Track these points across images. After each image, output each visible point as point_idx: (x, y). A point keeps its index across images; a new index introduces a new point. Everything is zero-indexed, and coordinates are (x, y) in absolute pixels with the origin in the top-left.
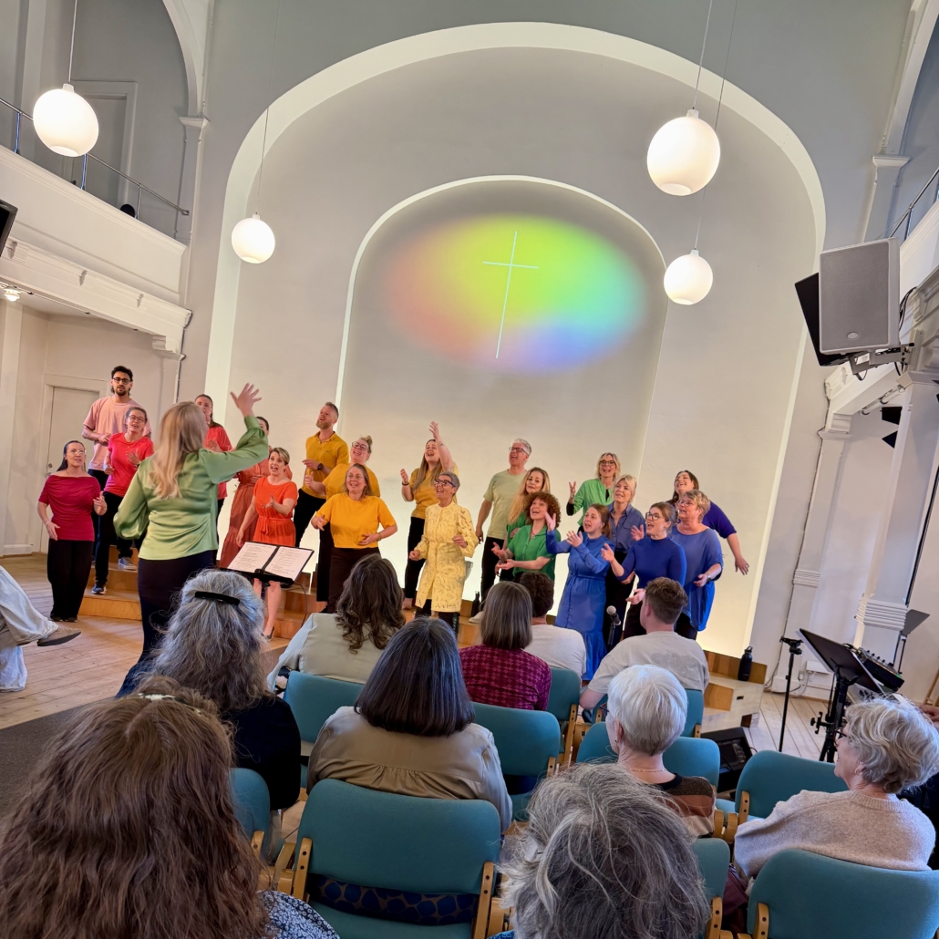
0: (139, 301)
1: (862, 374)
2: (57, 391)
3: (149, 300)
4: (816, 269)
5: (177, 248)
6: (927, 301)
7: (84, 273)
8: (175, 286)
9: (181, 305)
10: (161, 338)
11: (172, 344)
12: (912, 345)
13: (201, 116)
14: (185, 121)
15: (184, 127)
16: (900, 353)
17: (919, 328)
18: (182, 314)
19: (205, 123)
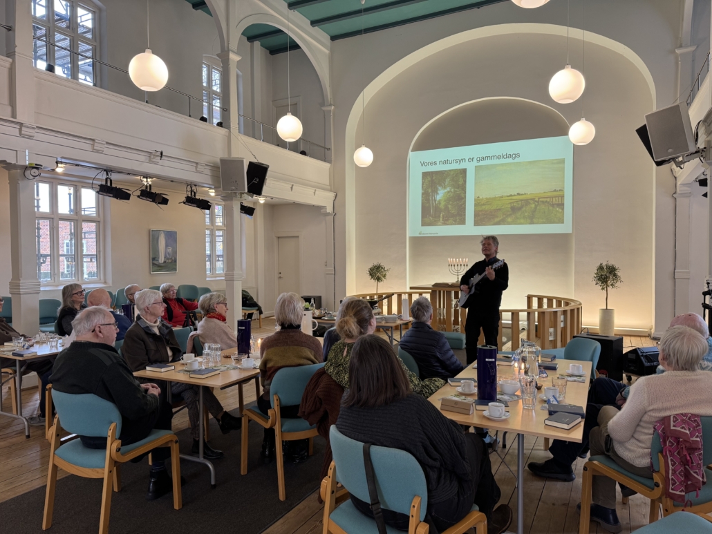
0: (314, 193)
1: (682, 166)
2: (280, 240)
3: (319, 192)
4: (644, 122)
5: (326, 166)
6: (709, 126)
7: (293, 185)
8: (327, 183)
9: (331, 191)
10: (324, 207)
11: (329, 210)
12: (705, 148)
13: (331, 105)
14: (324, 108)
15: (324, 111)
16: (700, 153)
17: (708, 139)
18: (332, 195)
19: (333, 107)
